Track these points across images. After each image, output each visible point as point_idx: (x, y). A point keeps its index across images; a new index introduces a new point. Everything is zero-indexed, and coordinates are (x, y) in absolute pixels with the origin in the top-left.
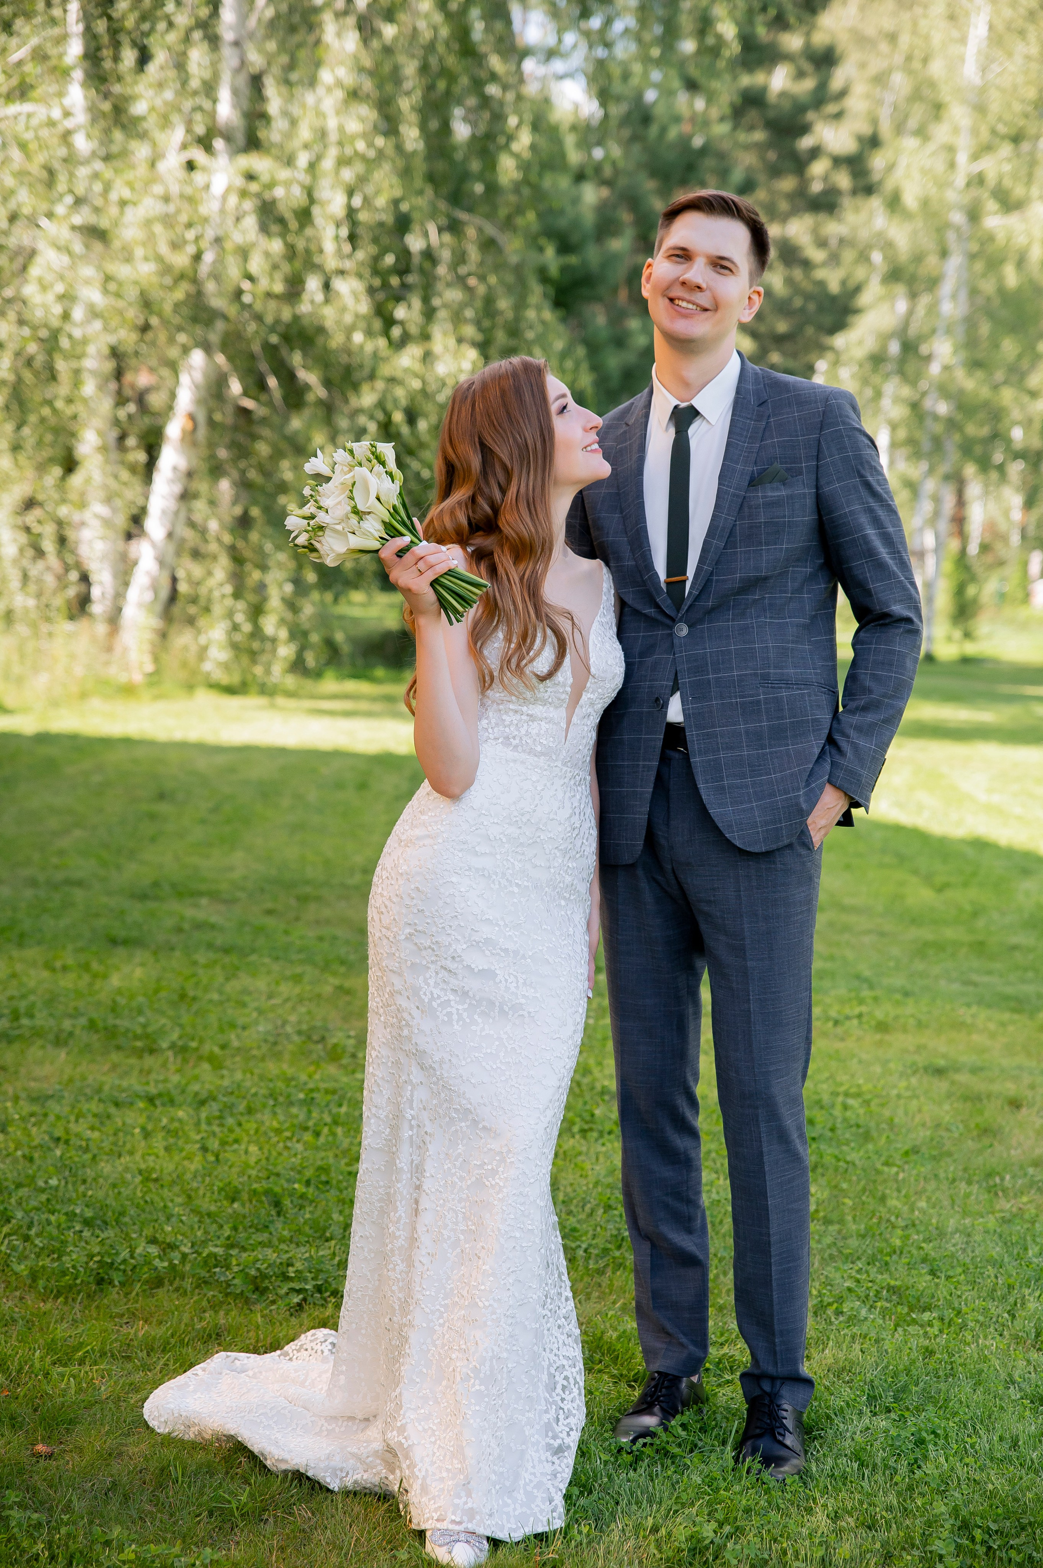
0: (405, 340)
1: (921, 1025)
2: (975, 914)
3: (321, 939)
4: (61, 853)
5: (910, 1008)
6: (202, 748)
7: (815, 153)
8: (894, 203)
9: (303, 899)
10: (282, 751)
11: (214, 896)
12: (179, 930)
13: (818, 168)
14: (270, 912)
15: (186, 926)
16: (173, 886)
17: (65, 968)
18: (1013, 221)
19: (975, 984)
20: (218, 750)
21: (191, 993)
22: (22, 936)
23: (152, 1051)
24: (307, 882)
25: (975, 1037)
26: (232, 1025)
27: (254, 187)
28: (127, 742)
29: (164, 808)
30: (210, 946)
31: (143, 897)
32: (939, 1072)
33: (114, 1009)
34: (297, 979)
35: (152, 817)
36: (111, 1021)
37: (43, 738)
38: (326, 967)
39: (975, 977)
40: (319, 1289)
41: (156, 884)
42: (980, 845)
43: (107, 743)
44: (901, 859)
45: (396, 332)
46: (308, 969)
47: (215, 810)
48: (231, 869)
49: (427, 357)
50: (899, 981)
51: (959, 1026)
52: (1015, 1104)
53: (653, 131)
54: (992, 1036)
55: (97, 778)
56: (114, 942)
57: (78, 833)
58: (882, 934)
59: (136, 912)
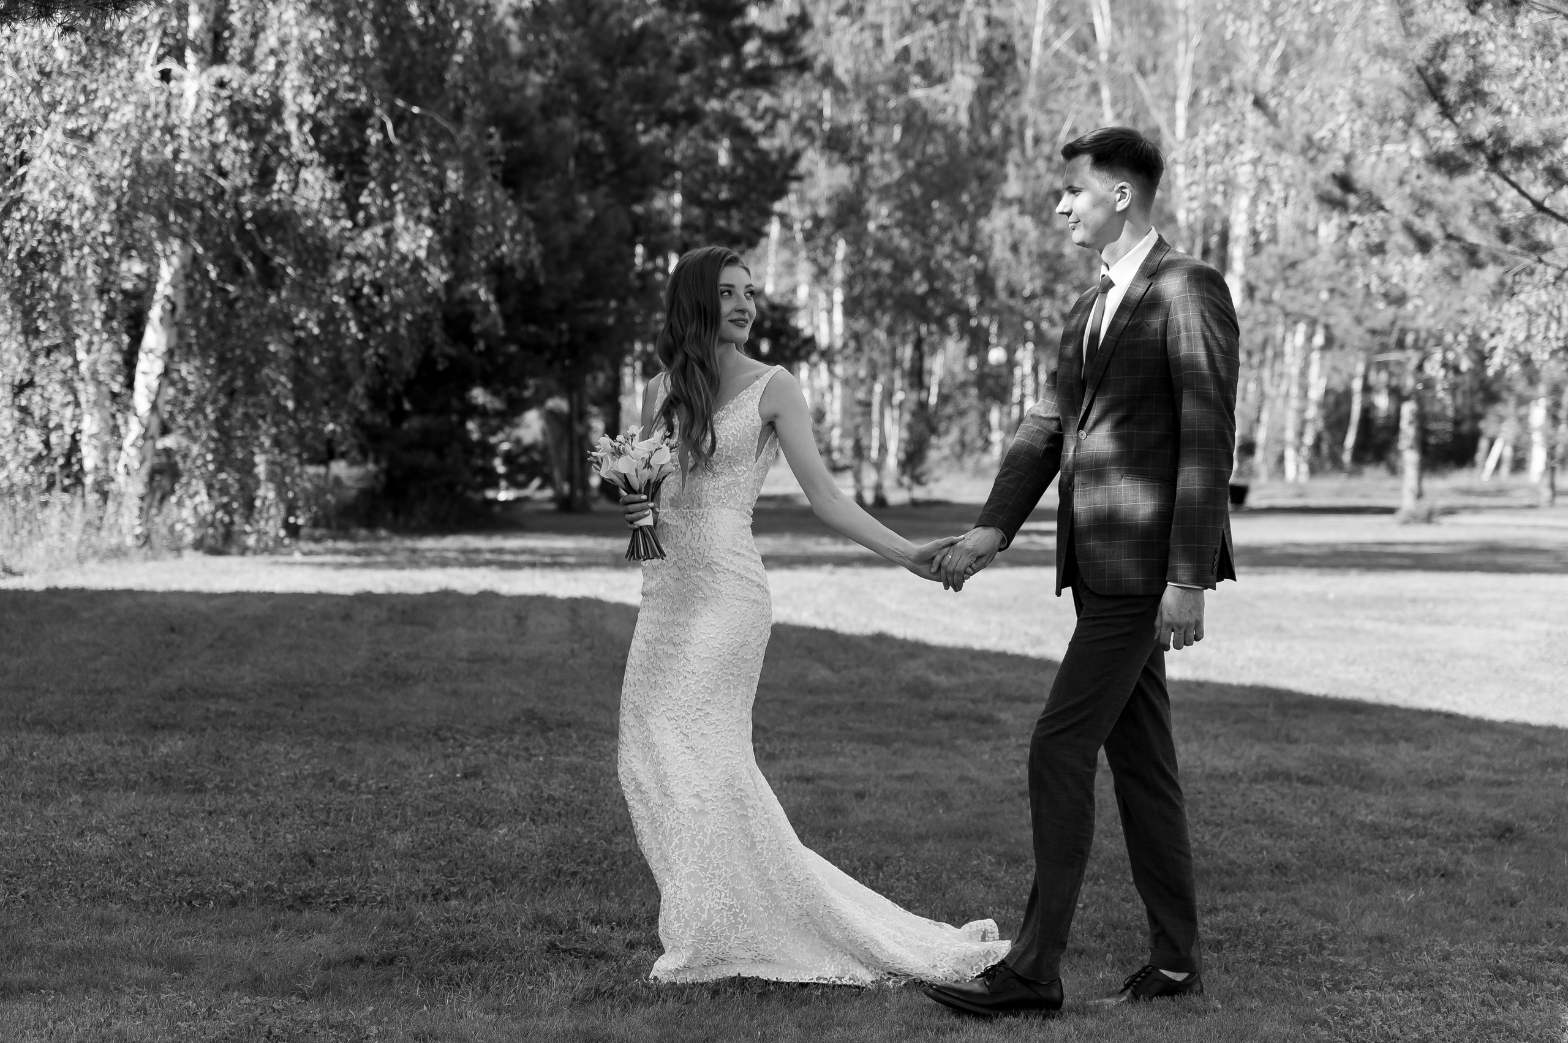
0: (369, 222)
1: (800, 754)
2: (862, 685)
3: (324, 720)
4: (97, 672)
5: (795, 744)
6: (197, 595)
7: (748, 32)
8: (827, 75)
9: (305, 697)
10: (272, 595)
11: (230, 696)
12: (207, 718)
13: (751, 47)
14: (278, 705)
15: (212, 715)
16: (195, 691)
17: (121, 744)
18: (937, 92)
19: (850, 729)
20: (212, 596)
21: (225, 754)
22: (80, 725)
23: (200, 791)
24: (307, 685)
25: (841, 760)
26: (261, 773)
27: (224, 93)
28: (129, 592)
29: (176, 638)
30: (234, 726)
31: (172, 699)
32: (808, 780)
33: (166, 765)
34: (309, 745)
35: (168, 645)
36: (165, 773)
37: (53, 592)
38: (330, 736)
39: (851, 725)
40: (346, 900)
41: (180, 690)
42: (880, 638)
43: (113, 594)
44: (810, 651)
45: (361, 215)
46: (315, 738)
47: (222, 637)
48: (243, 678)
49: (389, 235)
50: (788, 728)
51: (829, 753)
52: (860, 795)
53: (595, 18)
54: (855, 758)
55: (111, 619)
56: (155, 727)
57: (105, 658)
58: (784, 702)
59: (170, 708)
